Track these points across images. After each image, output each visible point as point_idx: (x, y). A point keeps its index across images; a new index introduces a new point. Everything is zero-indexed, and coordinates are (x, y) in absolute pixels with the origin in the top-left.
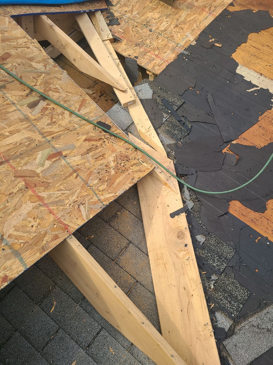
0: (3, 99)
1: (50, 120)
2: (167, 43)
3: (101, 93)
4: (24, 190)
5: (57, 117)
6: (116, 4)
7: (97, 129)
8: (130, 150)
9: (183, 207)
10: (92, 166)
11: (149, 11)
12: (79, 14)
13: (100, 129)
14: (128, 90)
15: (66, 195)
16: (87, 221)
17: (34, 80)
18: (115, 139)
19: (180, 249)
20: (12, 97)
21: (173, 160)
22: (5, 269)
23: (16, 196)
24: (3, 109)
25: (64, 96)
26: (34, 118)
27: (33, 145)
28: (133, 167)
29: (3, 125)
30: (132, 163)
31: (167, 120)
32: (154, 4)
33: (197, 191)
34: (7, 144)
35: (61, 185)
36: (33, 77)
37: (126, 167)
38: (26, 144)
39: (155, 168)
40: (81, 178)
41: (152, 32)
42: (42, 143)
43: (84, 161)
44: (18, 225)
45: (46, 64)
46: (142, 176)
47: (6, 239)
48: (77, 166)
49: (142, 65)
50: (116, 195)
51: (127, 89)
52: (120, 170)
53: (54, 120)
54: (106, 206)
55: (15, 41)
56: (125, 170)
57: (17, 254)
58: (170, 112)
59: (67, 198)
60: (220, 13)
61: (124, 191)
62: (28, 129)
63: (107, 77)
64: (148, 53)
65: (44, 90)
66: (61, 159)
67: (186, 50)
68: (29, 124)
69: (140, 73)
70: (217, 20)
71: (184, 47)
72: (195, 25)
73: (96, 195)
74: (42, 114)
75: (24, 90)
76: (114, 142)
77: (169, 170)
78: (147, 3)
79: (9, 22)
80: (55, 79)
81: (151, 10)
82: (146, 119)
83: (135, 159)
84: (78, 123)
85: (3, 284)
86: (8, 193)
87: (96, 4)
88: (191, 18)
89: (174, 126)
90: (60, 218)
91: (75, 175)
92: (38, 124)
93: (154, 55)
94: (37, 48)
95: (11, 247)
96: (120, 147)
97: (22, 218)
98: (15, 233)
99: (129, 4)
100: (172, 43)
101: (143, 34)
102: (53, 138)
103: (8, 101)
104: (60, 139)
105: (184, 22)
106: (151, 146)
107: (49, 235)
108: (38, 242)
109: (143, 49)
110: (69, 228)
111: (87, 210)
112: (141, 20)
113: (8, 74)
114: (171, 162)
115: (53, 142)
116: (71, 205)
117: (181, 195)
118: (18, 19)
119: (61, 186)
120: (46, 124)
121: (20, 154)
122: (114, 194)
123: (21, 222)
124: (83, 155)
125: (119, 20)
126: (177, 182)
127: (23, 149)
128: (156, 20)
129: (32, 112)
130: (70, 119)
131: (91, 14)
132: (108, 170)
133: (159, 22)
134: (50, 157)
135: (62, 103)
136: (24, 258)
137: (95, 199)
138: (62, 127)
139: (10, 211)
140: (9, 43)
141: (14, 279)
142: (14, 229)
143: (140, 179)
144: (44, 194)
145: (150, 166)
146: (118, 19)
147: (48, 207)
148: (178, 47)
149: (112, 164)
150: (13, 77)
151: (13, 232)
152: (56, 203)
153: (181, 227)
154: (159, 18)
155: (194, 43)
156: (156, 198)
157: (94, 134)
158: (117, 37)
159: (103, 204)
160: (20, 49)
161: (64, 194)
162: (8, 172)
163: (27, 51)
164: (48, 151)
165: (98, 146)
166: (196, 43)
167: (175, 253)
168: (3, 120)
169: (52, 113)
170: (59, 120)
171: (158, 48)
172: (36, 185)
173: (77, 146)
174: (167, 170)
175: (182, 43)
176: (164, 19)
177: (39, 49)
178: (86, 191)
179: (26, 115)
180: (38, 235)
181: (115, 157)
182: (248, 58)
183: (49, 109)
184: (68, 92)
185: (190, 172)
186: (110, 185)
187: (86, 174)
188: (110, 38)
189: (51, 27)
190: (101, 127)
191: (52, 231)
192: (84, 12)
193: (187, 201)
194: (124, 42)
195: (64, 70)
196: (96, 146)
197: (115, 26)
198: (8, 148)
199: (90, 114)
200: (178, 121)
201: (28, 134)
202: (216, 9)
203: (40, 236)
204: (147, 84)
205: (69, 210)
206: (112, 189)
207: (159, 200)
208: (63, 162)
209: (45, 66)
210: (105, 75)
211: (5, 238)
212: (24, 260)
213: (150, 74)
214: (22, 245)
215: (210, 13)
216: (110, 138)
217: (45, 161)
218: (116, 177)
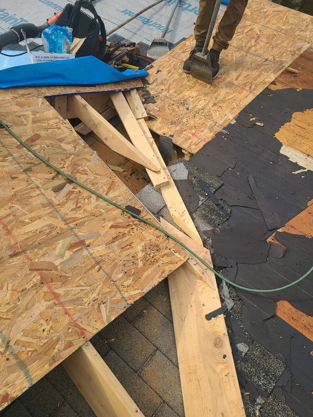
0: (27, 182)
1: (75, 205)
2: (205, 122)
3: (132, 171)
4: (39, 286)
5: (83, 202)
6: (153, 83)
7: (125, 214)
8: (161, 238)
9: (221, 307)
10: (117, 256)
11: (187, 90)
12: (114, 93)
13: (128, 214)
14: (162, 170)
15: (85, 292)
16: (107, 324)
17: (62, 162)
18: (145, 225)
19: (217, 361)
20: (36, 180)
21: (210, 249)
22: (7, 385)
23: (29, 293)
24: (26, 194)
25: (93, 178)
26: (58, 202)
27: (54, 233)
28: (164, 258)
29: (24, 211)
30: (163, 253)
31: (203, 203)
32: (191, 83)
33: (237, 288)
34: (26, 232)
35: (81, 279)
36: (61, 159)
37: (155, 258)
38: (47, 232)
39: (188, 259)
40: (104, 271)
41: (189, 111)
42: (64, 231)
43: (109, 251)
44: (28, 329)
45: (76, 145)
46: (174, 269)
47: (12, 347)
48: (100, 257)
49: (178, 144)
50: (143, 291)
51: (160, 169)
52: (149, 261)
53: (79, 205)
54: (130, 305)
55: (46, 122)
56: (154, 262)
57: (22, 365)
58: (207, 194)
59: (87, 295)
60: (262, 91)
61: (152, 287)
62: (51, 215)
63: (139, 158)
64: (185, 131)
65: (71, 172)
66: (84, 248)
67: (224, 129)
68: (53, 209)
69: (176, 151)
70: (257, 98)
71: (222, 126)
72: (234, 104)
73: (120, 292)
74: (67, 198)
75: (51, 173)
76: (143, 229)
77: (205, 261)
78: (184, 82)
79: (43, 103)
80: (85, 160)
81: (188, 89)
82: (180, 203)
83: (166, 249)
84: (105, 208)
85: (2, 404)
86: (21, 290)
87: (132, 83)
88: (231, 97)
89: (212, 211)
90: (76, 321)
91: (98, 267)
92: (61, 209)
93: (191, 133)
94: (68, 128)
95: (16, 357)
96: (150, 235)
97: (33, 319)
98: (24, 339)
99: (166, 82)
100: (210, 121)
101: (179, 112)
102: (77, 224)
103: (32, 185)
104: (84, 226)
105: (223, 101)
106: (185, 233)
107: (62, 342)
108: (48, 350)
109: (179, 128)
110: (86, 333)
111: (108, 311)
112: (178, 98)
113: (36, 156)
114: (207, 252)
115: (76, 230)
116: (90, 303)
117: (219, 292)
118: (51, 100)
119: (80, 281)
120: (70, 209)
121: (39, 243)
122: (140, 291)
123: (32, 325)
124: (108, 244)
125: (155, 99)
126: (214, 277)
127: (42, 237)
128: (193, 99)
129: (56, 196)
130: (96, 203)
131: (126, 93)
132: (136, 262)
133: (196, 100)
134: (71, 247)
135: (89, 186)
136: (30, 372)
137: (119, 296)
138: (87, 212)
139: (20, 311)
140: (40, 124)
141: (16, 398)
142: (22, 333)
143: (171, 272)
144: (60, 291)
145: (183, 256)
146: (154, 97)
147: (63, 306)
148: (216, 125)
149: (140, 255)
150: (40, 159)
151: (21, 337)
152: (73, 301)
153: (219, 333)
154: (196, 97)
155: (234, 122)
156: (190, 295)
157: (122, 219)
158: (152, 115)
159: (127, 302)
160: (51, 130)
161: (84, 290)
162: (23, 265)
163: (57, 132)
164: (69, 240)
165: (125, 234)
166: (235, 122)
167: (211, 367)
168: (25, 206)
169: (78, 197)
170: (85, 204)
171: (195, 127)
172: (53, 280)
173: (102, 234)
174: (203, 262)
175: (221, 122)
176: (202, 97)
177: (70, 130)
178: (109, 287)
179: (49, 200)
180: (49, 342)
181: (144, 246)
182: (293, 138)
183: (75, 192)
184: (97, 174)
185: (229, 264)
186: (136, 280)
187: (110, 266)
188: (144, 117)
189: (85, 106)
190: (130, 212)
191: (65, 337)
192: (120, 91)
193: (226, 299)
194: (160, 120)
195: (94, 151)
196: (123, 234)
197: (150, 104)
198: (26, 236)
199: (119, 198)
200: (216, 205)
201: (49, 221)
202: (256, 88)
203: (51, 343)
204: (182, 163)
205: (88, 310)
206: (138, 284)
207: (193, 299)
208: (85, 252)
209: (75, 147)
210: (138, 155)
211: (10, 345)
212: (30, 374)
213: (186, 153)
214: (30, 354)
215: (250, 92)
216: (140, 225)
217: (65, 252)
218: (143, 270)
